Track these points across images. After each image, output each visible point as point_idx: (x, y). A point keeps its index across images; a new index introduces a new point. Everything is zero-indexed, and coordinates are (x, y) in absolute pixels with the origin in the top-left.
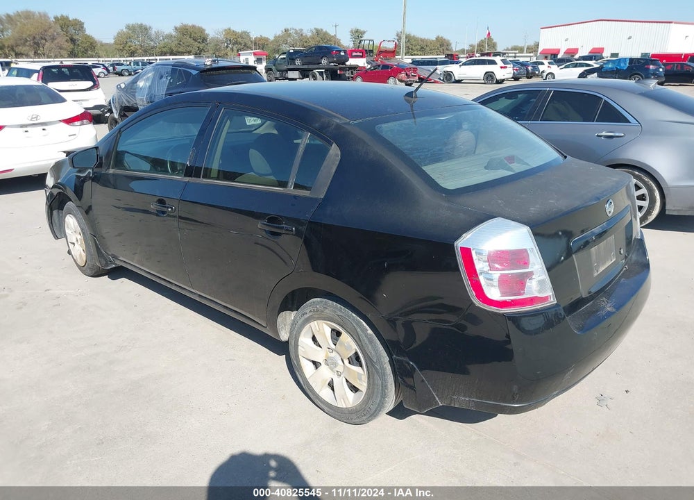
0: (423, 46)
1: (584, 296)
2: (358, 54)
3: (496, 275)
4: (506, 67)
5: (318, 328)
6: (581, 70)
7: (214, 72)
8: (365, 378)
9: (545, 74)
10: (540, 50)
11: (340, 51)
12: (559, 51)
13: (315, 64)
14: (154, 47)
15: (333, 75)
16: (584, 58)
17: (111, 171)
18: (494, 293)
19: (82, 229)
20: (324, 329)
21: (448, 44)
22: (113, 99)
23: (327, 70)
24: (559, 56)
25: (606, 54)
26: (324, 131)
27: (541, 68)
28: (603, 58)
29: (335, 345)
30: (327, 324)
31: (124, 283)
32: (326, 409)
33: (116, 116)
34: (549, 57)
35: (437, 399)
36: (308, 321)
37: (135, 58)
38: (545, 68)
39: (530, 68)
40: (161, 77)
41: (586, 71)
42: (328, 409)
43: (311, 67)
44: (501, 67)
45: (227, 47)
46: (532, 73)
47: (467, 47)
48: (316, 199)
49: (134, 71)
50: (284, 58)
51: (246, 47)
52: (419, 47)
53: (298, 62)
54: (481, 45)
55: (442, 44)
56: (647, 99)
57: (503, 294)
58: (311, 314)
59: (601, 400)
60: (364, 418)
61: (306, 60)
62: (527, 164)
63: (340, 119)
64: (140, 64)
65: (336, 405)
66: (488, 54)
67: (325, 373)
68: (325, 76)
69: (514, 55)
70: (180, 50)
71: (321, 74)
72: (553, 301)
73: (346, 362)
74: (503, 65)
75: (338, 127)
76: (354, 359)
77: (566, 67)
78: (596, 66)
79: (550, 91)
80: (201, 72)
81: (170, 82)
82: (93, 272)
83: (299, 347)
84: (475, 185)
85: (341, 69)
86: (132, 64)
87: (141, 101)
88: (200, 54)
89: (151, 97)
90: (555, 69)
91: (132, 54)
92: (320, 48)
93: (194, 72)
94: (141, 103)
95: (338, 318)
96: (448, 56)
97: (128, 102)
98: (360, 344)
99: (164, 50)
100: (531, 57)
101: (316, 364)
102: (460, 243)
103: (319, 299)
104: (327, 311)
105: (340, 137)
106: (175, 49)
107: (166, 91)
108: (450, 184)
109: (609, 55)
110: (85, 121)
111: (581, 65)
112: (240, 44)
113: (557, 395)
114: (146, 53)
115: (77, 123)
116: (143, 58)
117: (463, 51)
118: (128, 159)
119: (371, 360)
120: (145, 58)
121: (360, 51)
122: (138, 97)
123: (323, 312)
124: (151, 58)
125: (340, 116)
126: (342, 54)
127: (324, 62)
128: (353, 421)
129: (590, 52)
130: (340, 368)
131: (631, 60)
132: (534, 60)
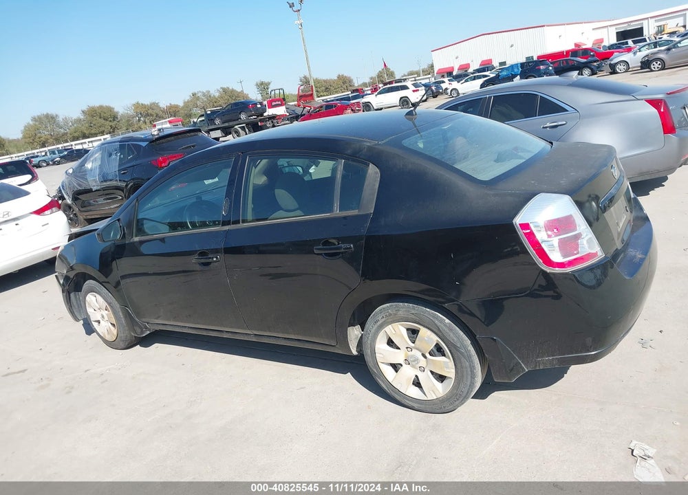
0: (327, 87)
1: (619, 248)
2: (277, 103)
3: (555, 241)
4: (418, 90)
5: (393, 331)
6: (481, 81)
7: (163, 141)
8: (451, 364)
9: (449, 91)
10: (436, 70)
11: (256, 104)
12: (453, 68)
13: (234, 120)
14: (66, 134)
15: (255, 127)
16: (478, 71)
17: (136, 239)
18: (556, 257)
19: (109, 304)
20: (398, 331)
21: (350, 81)
22: (63, 186)
23: (247, 124)
24: (454, 73)
25: (496, 64)
26: (357, 156)
27: (444, 86)
28: (494, 68)
29: (414, 343)
30: (402, 325)
31: (159, 349)
32: (416, 405)
33: (69, 201)
34: (446, 75)
35: (523, 365)
36: (381, 327)
37: (49, 148)
38: (447, 84)
39: (433, 88)
40: (110, 155)
41: (485, 81)
42: (419, 405)
43: (231, 124)
44: (414, 91)
45: (139, 120)
46: (437, 92)
47: (367, 80)
48: (367, 216)
49: (52, 161)
50: (203, 120)
51: (159, 117)
52: (324, 88)
53: (218, 122)
54: (380, 75)
55: (344, 82)
56: (577, 88)
57: (565, 256)
58: (383, 320)
59: (643, 343)
60: (457, 402)
61: (225, 118)
62: (529, 151)
63: (369, 142)
64: (57, 152)
65: (426, 399)
66: (390, 83)
67: (408, 372)
68: (247, 130)
69: (414, 79)
70: (93, 132)
71: (243, 128)
72: (600, 255)
73: (428, 355)
74: (415, 89)
75: (370, 148)
76: (435, 351)
77: (466, 81)
78: (492, 76)
79: (490, 98)
80: (151, 142)
81: (120, 158)
82: (127, 344)
83: (377, 355)
84: (503, 174)
85: (261, 121)
86: (48, 154)
87: (94, 183)
88: (113, 132)
89: (103, 177)
90: (455, 85)
91: (43, 145)
92: (236, 104)
93: (144, 144)
94: (94, 184)
95: (413, 317)
96: (353, 91)
97: (80, 185)
98: (440, 334)
99: (76, 135)
100: (429, 78)
101: (396, 367)
102: (518, 220)
103: (388, 305)
104: (400, 312)
105: (375, 157)
106: (87, 132)
107: (120, 165)
108: (485, 176)
109: (498, 65)
110: (54, 209)
111: (479, 77)
112: (152, 115)
113: (624, 336)
114: (58, 141)
115: (47, 212)
116: (58, 146)
117: (365, 85)
118: (147, 226)
119: (455, 346)
120: (60, 146)
121: (278, 100)
122: (90, 179)
123: (395, 314)
124: (65, 145)
125: (367, 140)
126: (259, 106)
127: (243, 116)
128: (446, 408)
129: (480, 65)
130: (423, 362)
131: (522, 65)
132: (433, 80)
